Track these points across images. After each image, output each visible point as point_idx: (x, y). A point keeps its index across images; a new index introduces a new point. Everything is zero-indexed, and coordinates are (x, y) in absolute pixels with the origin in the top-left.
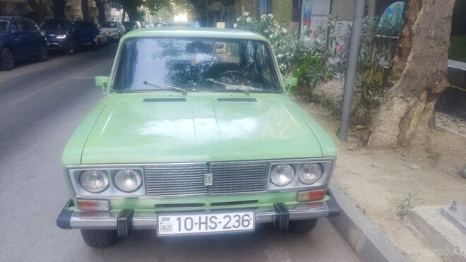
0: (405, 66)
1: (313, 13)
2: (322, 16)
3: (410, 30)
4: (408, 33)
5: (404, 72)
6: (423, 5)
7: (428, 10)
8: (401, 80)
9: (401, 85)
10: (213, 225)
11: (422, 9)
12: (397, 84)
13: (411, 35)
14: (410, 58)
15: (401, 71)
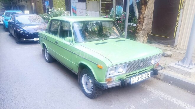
0: (142, 27)
1: (77, 8)
2: (82, 9)
3: (143, 16)
4: (142, 17)
5: (143, 29)
6: (147, 9)
7: (148, 10)
8: (142, 31)
9: (142, 33)
10: (142, 78)
11: (146, 10)
12: (141, 33)
13: (143, 17)
14: (144, 24)
15: (141, 28)
